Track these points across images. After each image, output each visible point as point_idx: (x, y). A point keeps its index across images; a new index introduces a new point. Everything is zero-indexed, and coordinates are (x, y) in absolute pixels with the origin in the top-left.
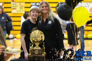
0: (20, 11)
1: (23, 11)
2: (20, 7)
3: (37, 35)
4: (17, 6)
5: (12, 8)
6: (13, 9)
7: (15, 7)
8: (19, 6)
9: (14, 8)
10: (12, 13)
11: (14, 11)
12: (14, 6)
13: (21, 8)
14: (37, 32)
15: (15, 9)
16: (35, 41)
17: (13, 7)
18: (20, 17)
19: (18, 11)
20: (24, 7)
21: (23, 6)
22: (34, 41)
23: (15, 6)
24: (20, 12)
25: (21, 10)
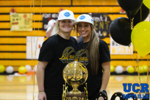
0: (25, 27)
1: (29, 28)
2: (25, 21)
3: (75, 69)
4: (20, 19)
5: (12, 22)
6: (13, 24)
7: (16, 21)
8: (23, 19)
9: (14, 22)
10: (11, 30)
11: (15, 28)
12: (16, 18)
13: (26, 22)
14: (75, 65)
15: (17, 23)
16: (73, 80)
17: (14, 20)
18: (25, 37)
19: (21, 28)
20: (31, 21)
21: (29, 20)
22: (69, 81)
23: (17, 20)
24: (25, 30)
25: (27, 26)
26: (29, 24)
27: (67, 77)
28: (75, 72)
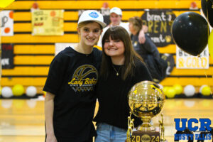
0: (53, 30)
1: (59, 31)
2: (54, 20)
3: (146, 93)
4: (46, 18)
5: (33, 22)
6: (36, 25)
7: (39, 21)
8: (50, 18)
9: (37, 22)
10: (33, 34)
11: (38, 31)
12: (39, 17)
13: (55, 22)
15: (41, 24)
16: (143, 109)
17: (37, 19)
18: (53, 44)
19: (47, 30)
20: (62, 21)
21: (59, 19)
22: (137, 110)
23: (42, 19)
24: (52, 33)
25: (56, 28)
26: (58, 25)
27: (135, 104)
28: (146, 98)
